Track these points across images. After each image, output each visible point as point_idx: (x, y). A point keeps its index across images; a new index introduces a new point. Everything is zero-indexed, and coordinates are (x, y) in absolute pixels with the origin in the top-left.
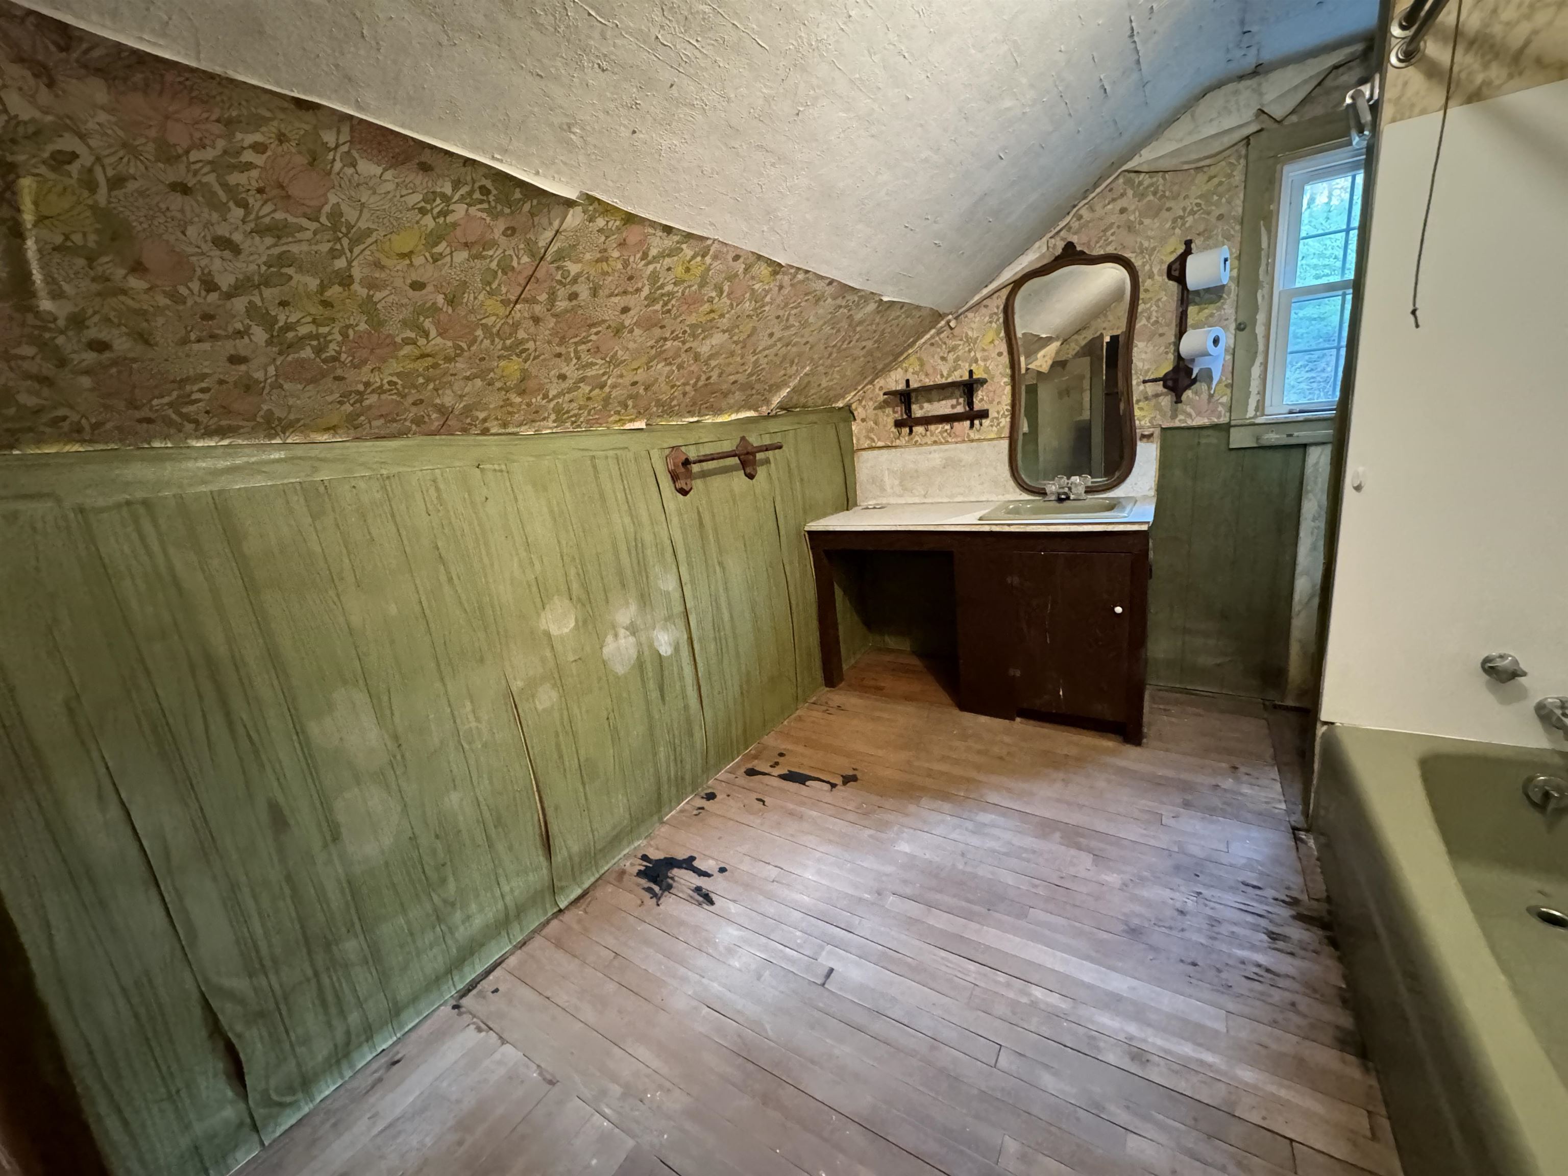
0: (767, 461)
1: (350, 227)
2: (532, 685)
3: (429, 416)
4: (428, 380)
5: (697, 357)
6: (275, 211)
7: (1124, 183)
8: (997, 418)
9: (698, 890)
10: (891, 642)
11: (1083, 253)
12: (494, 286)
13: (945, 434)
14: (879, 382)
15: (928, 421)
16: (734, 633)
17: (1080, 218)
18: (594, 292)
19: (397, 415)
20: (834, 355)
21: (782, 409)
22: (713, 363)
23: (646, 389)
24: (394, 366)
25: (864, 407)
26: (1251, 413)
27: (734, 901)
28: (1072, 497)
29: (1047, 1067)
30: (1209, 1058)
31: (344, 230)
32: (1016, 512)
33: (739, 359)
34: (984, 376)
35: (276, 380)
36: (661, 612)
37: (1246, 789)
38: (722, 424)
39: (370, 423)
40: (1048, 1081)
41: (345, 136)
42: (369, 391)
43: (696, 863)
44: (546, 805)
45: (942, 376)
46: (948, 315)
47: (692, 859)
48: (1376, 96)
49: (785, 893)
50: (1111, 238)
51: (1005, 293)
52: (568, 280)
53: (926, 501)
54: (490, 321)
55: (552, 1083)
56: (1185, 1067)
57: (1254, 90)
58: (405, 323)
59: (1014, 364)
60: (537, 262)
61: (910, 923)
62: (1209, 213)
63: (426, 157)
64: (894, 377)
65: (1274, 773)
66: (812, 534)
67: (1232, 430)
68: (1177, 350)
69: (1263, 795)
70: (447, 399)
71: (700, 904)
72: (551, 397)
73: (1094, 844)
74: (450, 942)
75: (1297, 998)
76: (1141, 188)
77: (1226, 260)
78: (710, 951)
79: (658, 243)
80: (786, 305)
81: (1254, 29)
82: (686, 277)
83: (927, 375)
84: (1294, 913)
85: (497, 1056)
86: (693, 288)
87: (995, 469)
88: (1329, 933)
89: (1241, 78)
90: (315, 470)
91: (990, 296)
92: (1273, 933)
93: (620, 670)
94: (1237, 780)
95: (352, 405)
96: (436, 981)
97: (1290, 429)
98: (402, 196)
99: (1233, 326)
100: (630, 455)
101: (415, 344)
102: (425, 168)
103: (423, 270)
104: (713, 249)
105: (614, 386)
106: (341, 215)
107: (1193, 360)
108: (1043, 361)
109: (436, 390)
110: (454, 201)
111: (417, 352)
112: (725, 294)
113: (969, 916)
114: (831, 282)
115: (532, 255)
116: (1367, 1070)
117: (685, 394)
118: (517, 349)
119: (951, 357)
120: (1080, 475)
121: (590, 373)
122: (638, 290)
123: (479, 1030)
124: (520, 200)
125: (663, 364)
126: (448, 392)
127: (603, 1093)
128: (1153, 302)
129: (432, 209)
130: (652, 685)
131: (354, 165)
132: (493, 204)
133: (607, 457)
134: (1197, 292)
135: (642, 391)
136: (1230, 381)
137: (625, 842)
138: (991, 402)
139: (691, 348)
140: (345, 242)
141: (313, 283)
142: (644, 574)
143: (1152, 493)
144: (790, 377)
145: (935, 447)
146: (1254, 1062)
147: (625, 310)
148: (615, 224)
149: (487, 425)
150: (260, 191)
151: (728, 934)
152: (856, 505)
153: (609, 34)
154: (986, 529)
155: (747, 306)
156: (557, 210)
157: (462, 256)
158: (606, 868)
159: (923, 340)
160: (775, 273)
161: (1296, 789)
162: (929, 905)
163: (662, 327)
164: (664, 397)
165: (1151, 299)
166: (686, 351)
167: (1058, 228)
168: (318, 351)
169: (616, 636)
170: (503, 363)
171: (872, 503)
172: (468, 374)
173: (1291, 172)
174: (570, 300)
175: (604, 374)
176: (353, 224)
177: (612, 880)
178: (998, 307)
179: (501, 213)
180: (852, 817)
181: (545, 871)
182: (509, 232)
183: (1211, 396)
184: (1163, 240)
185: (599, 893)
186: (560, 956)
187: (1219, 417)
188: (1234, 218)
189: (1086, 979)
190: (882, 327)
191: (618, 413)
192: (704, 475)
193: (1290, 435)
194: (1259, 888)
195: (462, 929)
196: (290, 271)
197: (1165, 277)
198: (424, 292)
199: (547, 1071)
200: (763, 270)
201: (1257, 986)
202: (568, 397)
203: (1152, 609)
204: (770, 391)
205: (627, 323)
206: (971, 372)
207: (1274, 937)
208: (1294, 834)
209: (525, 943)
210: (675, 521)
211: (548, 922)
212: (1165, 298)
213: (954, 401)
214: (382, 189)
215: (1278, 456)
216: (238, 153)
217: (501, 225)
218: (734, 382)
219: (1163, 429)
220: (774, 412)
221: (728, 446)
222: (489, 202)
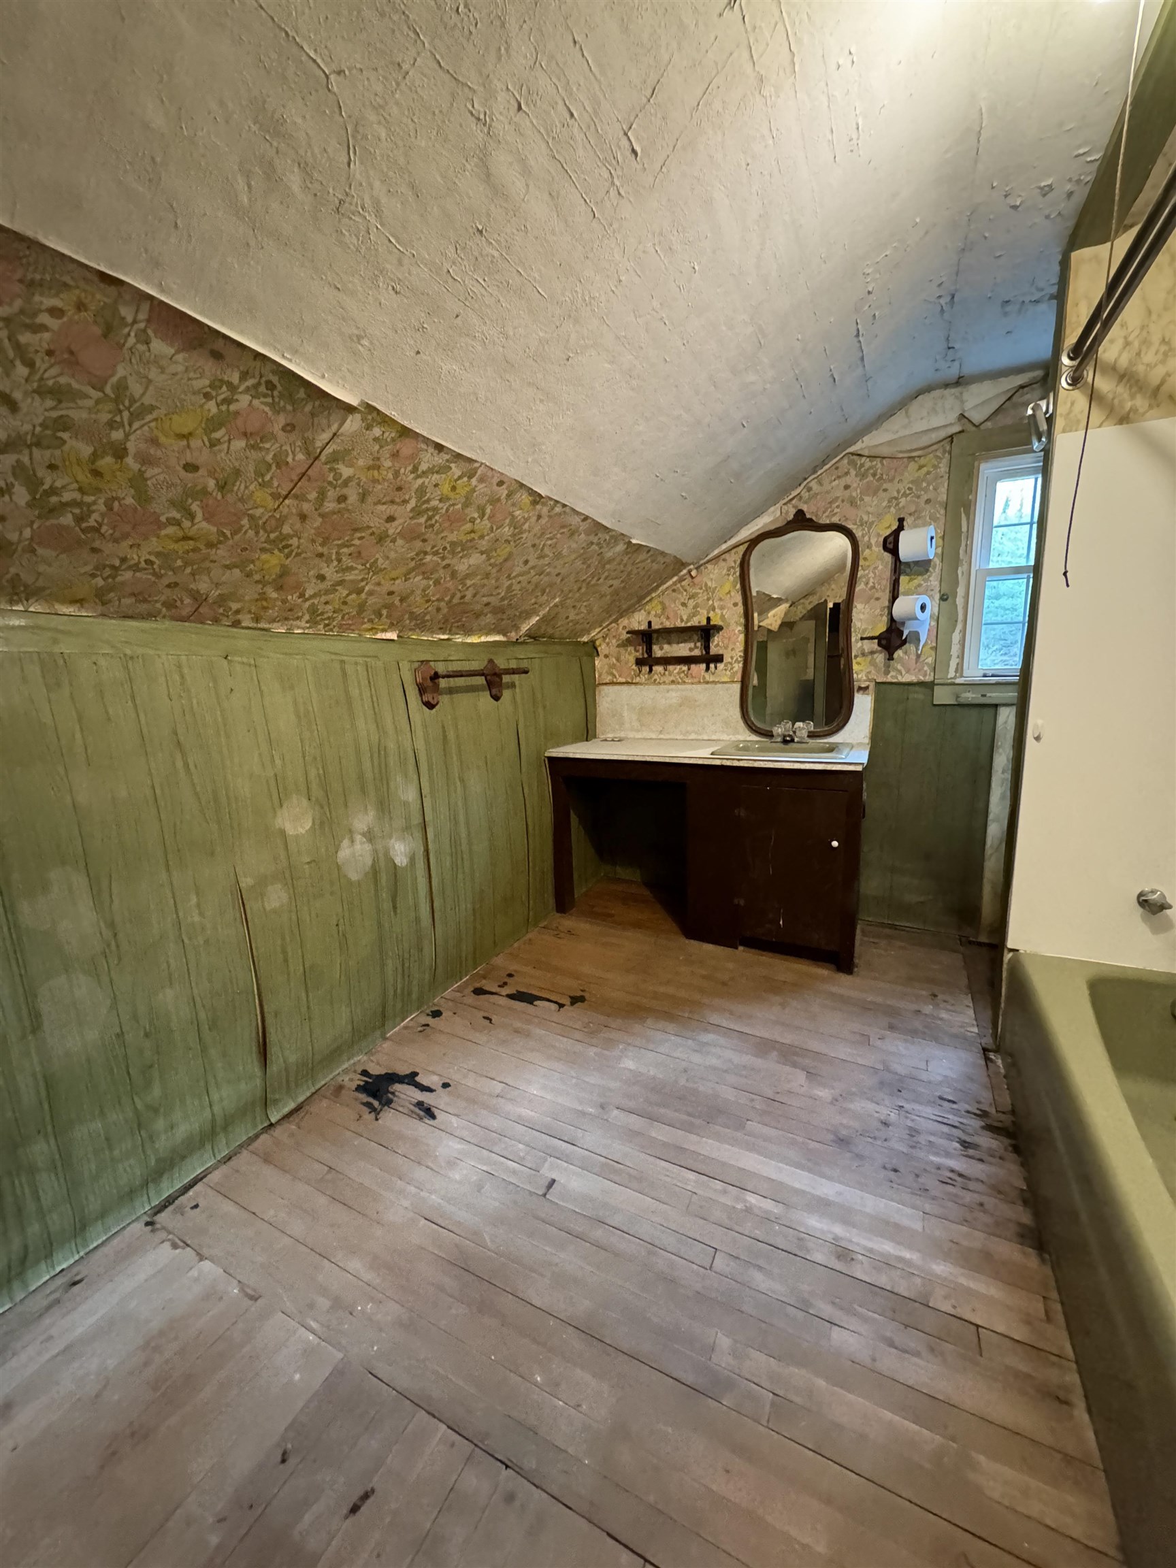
0: (512, 685)
1: (133, 401)
2: (262, 883)
3: (182, 601)
4: (186, 564)
5: (454, 575)
6: (61, 374)
7: (849, 463)
8: (731, 663)
9: (420, 1104)
10: (623, 872)
11: (811, 520)
12: (267, 478)
13: (682, 675)
14: (624, 622)
15: (667, 661)
16: (470, 850)
17: (809, 489)
18: (363, 497)
19: (150, 596)
20: (583, 590)
21: (531, 637)
22: (469, 583)
23: (401, 600)
24: (154, 544)
25: (608, 644)
26: (951, 674)
27: (457, 1116)
28: (796, 740)
29: (760, 1268)
30: (907, 1255)
31: (127, 403)
32: (745, 749)
33: (493, 581)
34: (720, 623)
35: (30, 544)
36: (399, 823)
37: (944, 1015)
38: (472, 645)
39: (119, 600)
40: (759, 1280)
41: (142, 316)
42: (123, 567)
43: (418, 1079)
44: (266, 1010)
45: (682, 620)
46: (690, 564)
47: (415, 1074)
48: (1051, 411)
49: (509, 1107)
50: (836, 510)
51: (742, 549)
52: (339, 482)
53: (662, 736)
54: (258, 512)
55: (254, 1299)
56: (886, 1263)
57: (957, 397)
58: (173, 503)
59: (748, 616)
60: (311, 461)
61: (632, 1135)
62: (918, 497)
63: (219, 345)
64: (637, 618)
65: (968, 1001)
66: (552, 760)
67: (936, 687)
68: (890, 613)
69: (959, 1019)
70: (203, 585)
71: (421, 1119)
72: (307, 596)
73: (807, 1062)
74: (149, 1152)
75: (985, 1199)
76: (863, 469)
77: (932, 538)
78: (430, 1164)
79: (429, 459)
80: (543, 534)
81: (957, 346)
82: (452, 495)
83: (668, 618)
84: (983, 1124)
85: (194, 1273)
86: (456, 507)
87: (727, 710)
88: (1013, 1142)
89: (947, 385)
90: (55, 641)
91: (728, 551)
92: (965, 1142)
93: (354, 876)
94: (936, 1006)
95: (104, 579)
96: (130, 1195)
97: (983, 690)
98: (189, 379)
99: (937, 597)
100: (380, 664)
101: (179, 525)
102: (217, 356)
103: (199, 451)
104: (479, 472)
105: (371, 593)
106: (127, 388)
107: (903, 624)
108: (773, 619)
109: (193, 574)
110: (240, 390)
111: (180, 534)
112: (486, 517)
113: (689, 1128)
114: (586, 518)
115: (308, 454)
116: (1043, 1261)
117: (438, 610)
118: (281, 543)
119: (691, 603)
120: (803, 721)
121: (349, 577)
122: (405, 502)
123: (175, 1246)
124: (303, 400)
125: (421, 577)
126: (206, 578)
127: (311, 1306)
128: (871, 568)
129: (217, 395)
130: (384, 895)
131: (147, 342)
132: (277, 400)
133: (356, 664)
134: (908, 564)
135: (397, 602)
136: (934, 644)
137: (345, 1057)
138: (726, 648)
139: (449, 565)
140: (126, 414)
141: (86, 450)
142: (385, 782)
143: (867, 741)
144: (541, 606)
145: (673, 686)
146: (946, 1256)
147: (391, 519)
148: (390, 434)
149: (240, 617)
150: (50, 353)
151: (449, 1147)
152: (595, 737)
153: (406, 261)
154: (718, 762)
155: (507, 531)
156: (336, 416)
157: (239, 444)
158: (323, 1083)
159: (665, 586)
160: (534, 503)
161: (989, 1013)
162: (652, 1118)
163: (424, 541)
164: (417, 611)
165: (869, 566)
166: (444, 567)
167: (791, 497)
168: (79, 519)
169: (352, 841)
170: (264, 556)
171: (610, 736)
172: (228, 563)
173: (986, 469)
174: (339, 503)
175: (362, 580)
176: (137, 396)
177: (328, 1094)
178: (735, 562)
179: (284, 409)
180: (578, 1035)
181: (258, 1082)
182: (289, 428)
183: (918, 656)
184: (880, 516)
185: (314, 1108)
186: (268, 1171)
187: (925, 675)
188: (940, 503)
189: (797, 1185)
190: (629, 568)
191: (371, 621)
192: (451, 691)
193: (984, 696)
194: (954, 1102)
195: (163, 1137)
196: (65, 435)
197: (881, 548)
198: (196, 475)
199: (248, 1286)
200: (525, 498)
201: (950, 1188)
202: (324, 599)
203: (865, 848)
204: (520, 617)
205: (391, 532)
206: (709, 619)
207: (965, 1145)
208: (984, 1054)
209: (230, 1159)
210: (419, 732)
211: (257, 1136)
212: (880, 567)
213: (692, 645)
214: (173, 368)
215: (974, 713)
216: (35, 315)
217: (282, 420)
218: (487, 604)
219: (877, 684)
220: (522, 639)
221: (476, 665)
222: (273, 397)
